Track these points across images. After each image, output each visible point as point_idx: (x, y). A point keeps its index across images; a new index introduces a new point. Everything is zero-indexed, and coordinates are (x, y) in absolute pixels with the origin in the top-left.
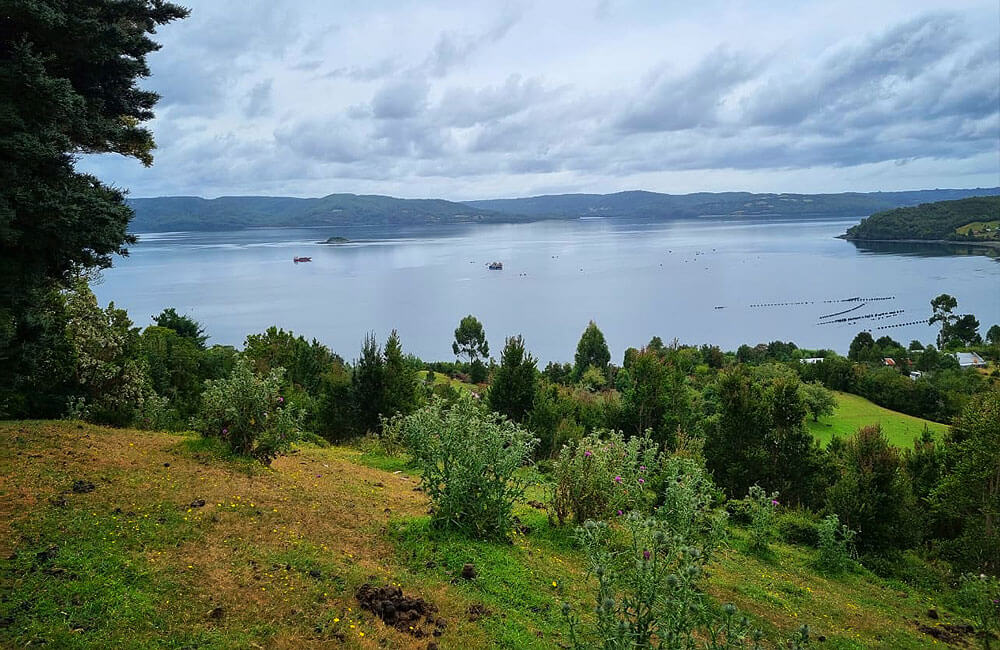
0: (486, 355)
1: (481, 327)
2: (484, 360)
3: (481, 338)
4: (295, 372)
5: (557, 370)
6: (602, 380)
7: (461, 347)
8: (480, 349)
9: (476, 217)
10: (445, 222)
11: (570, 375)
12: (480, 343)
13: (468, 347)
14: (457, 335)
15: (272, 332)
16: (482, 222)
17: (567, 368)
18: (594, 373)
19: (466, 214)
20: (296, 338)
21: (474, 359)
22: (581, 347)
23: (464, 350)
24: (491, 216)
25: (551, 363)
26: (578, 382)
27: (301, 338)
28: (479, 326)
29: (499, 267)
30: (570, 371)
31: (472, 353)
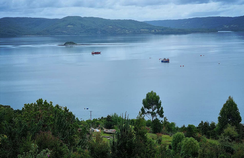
0: (162, 116)
1: (159, 98)
2: (161, 119)
3: (158, 105)
4: (54, 128)
5: (206, 126)
6: (236, 134)
7: (146, 110)
8: (158, 112)
9: (153, 31)
10: (134, 33)
11: (215, 129)
12: (158, 108)
13: (151, 110)
14: (144, 102)
15: (40, 102)
16: (156, 33)
17: (213, 125)
18: (230, 129)
19: (147, 29)
20: (54, 106)
21: (154, 118)
22: (223, 112)
23: (148, 112)
24: (163, 29)
25: (202, 122)
26: (220, 134)
27: (57, 106)
28: (158, 98)
29: (167, 61)
30: (215, 127)
31: (153, 114)
